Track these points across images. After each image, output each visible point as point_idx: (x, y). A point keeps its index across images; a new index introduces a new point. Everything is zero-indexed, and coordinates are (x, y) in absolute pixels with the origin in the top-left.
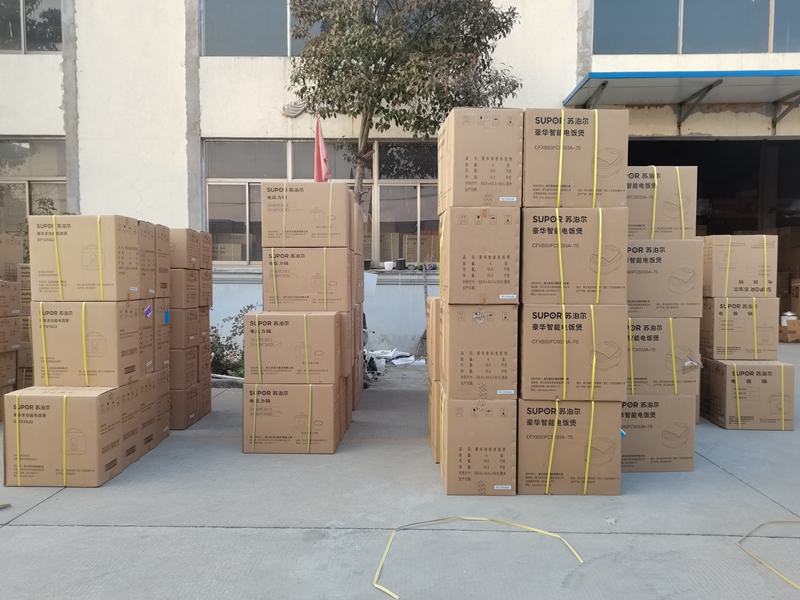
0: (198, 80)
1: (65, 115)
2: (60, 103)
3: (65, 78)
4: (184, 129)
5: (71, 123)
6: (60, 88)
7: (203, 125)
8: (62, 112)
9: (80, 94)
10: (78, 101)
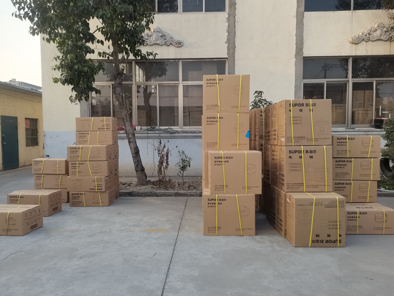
0: (303, 25)
1: (228, 47)
2: (225, 40)
3: (229, 26)
4: (294, 52)
5: (231, 51)
6: (226, 31)
7: (304, 50)
8: (226, 45)
9: (237, 35)
10: (236, 38)
